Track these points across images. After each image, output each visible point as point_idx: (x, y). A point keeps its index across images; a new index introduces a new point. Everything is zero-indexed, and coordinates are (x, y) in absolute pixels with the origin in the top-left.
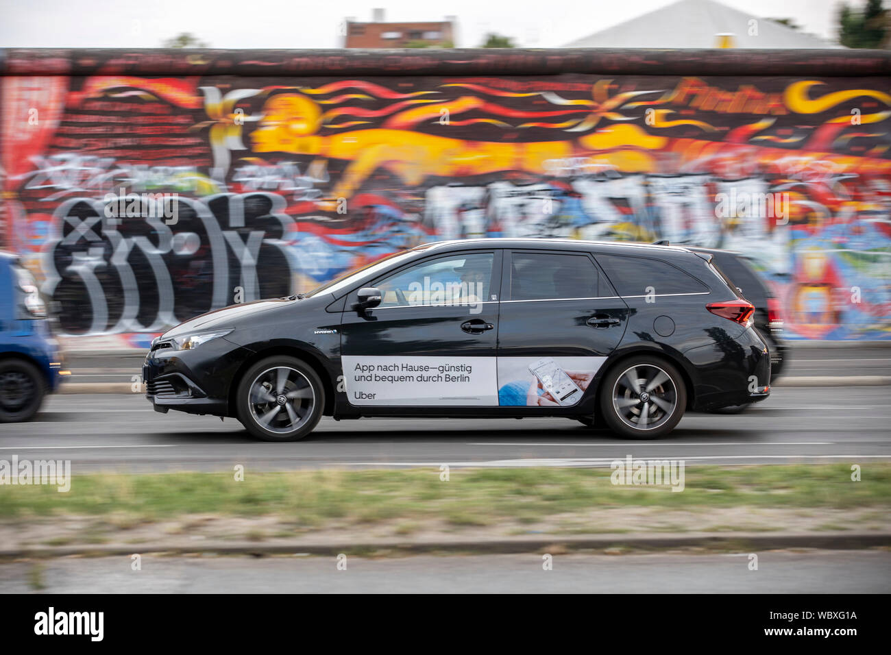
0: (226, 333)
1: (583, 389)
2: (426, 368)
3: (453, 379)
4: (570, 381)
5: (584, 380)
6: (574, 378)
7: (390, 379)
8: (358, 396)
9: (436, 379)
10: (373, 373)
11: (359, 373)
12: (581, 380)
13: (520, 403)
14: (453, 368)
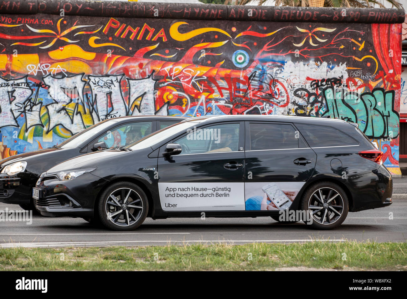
0: (92, 170)
1: (292, 200)
2: (205, 189)
3: (220, 195)
4: (285, 196)
5: (293, 195)
6: (287, 194)
7: (185, 195)
8: (167, 206)
9: (211, 195)
10: (176, 192)
11: (168, 192)
12: (291, 195)
13: (257, 209)
14: (220, 189)
